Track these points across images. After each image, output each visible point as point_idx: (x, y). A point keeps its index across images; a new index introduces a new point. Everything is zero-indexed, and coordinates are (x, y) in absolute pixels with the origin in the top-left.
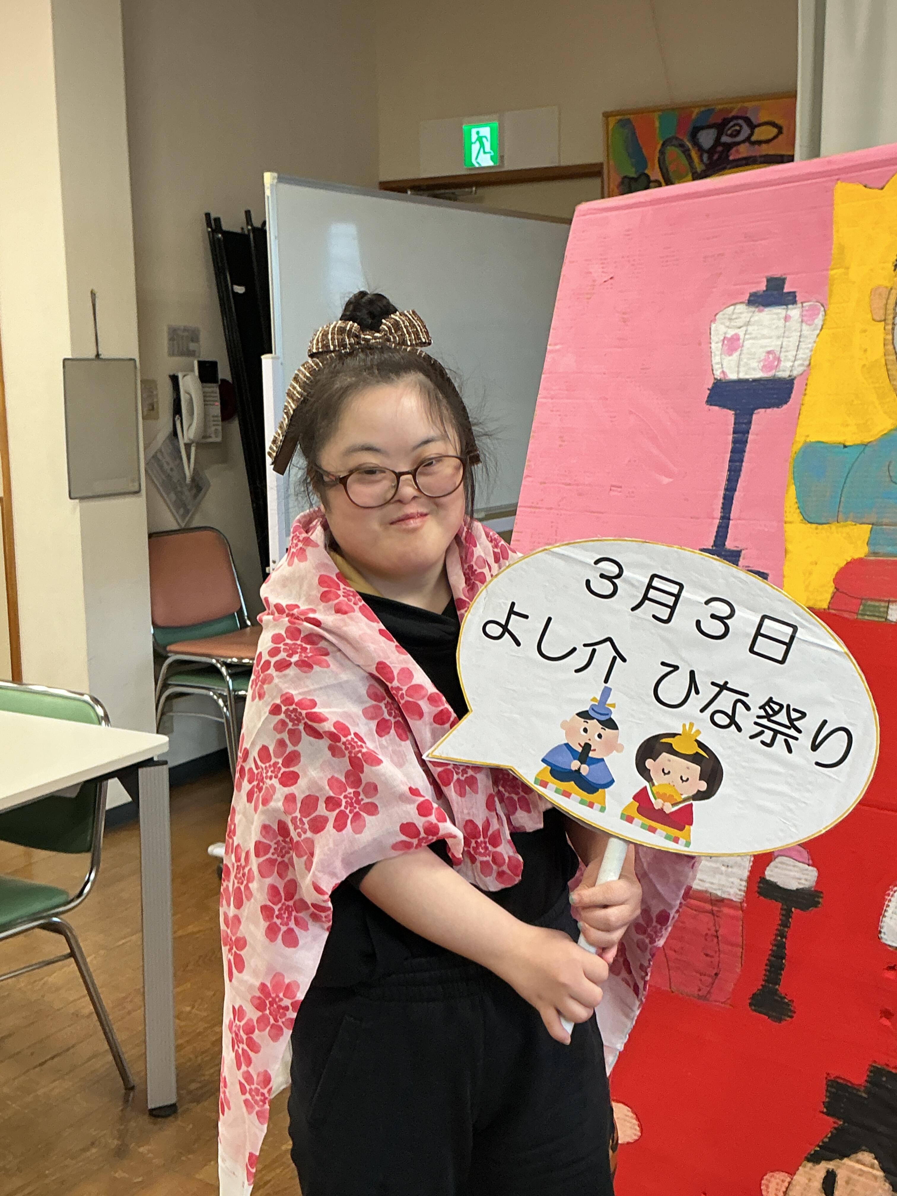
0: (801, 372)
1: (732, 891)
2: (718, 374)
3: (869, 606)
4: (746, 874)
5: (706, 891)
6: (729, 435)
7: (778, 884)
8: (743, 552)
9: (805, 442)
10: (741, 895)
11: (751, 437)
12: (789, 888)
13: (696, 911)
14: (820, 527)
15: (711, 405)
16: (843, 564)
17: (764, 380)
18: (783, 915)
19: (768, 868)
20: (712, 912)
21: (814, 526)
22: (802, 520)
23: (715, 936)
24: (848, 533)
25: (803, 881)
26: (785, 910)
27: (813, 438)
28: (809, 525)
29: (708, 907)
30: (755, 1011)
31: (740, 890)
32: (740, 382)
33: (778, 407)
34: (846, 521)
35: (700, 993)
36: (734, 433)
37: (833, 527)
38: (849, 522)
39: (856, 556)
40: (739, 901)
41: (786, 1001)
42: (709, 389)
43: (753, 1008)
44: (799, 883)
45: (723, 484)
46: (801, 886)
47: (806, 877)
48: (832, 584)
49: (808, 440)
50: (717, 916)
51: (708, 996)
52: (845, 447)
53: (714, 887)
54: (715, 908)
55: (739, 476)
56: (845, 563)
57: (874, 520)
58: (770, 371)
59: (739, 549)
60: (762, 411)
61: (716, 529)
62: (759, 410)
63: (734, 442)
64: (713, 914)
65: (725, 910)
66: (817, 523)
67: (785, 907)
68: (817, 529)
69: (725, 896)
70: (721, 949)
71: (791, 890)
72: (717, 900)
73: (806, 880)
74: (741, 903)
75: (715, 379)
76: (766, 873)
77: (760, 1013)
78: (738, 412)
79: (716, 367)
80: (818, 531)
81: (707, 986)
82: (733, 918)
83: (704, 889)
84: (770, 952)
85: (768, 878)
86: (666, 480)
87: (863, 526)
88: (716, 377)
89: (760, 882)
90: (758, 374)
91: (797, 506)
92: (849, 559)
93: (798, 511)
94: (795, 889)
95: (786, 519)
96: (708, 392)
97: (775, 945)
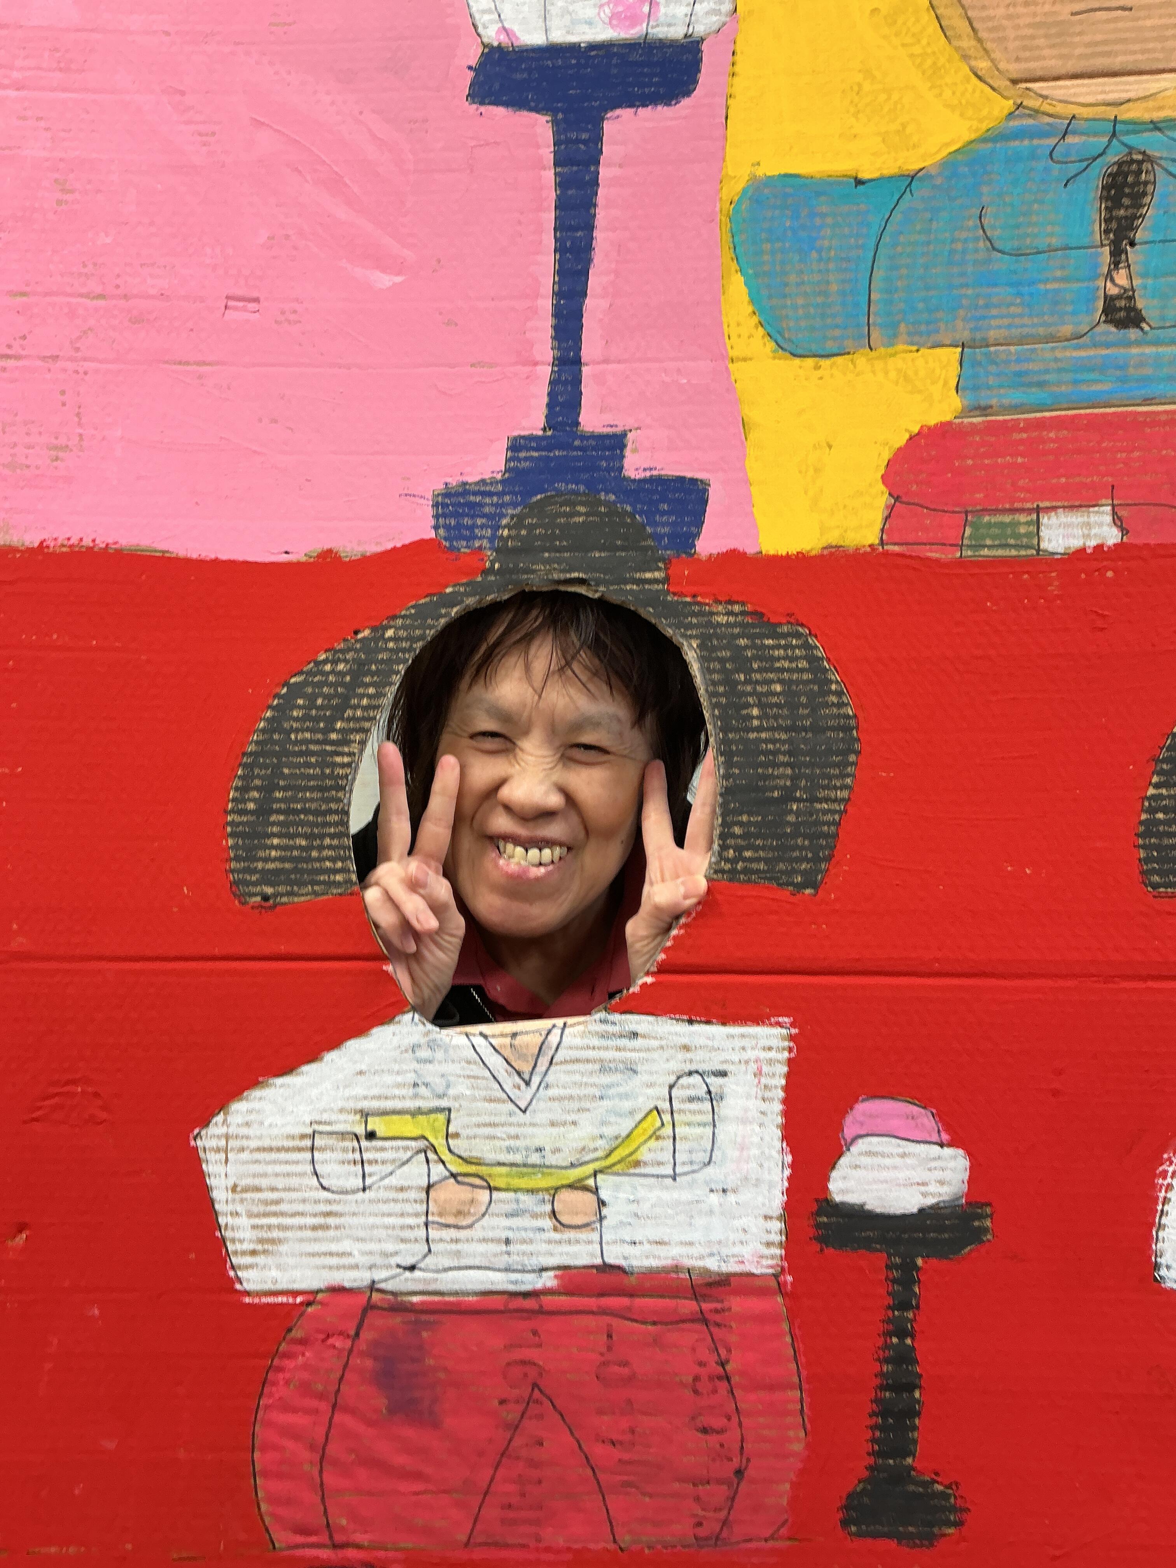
0: (715, 27)
1: (746, 1252)
2: (491, 35)
3: (989, 525)
4: (776, 1200)
5: (677, 1268)
6: (544, 168)
7: (868, 1207)
8: (629, 435)
9: (753, 178)
10: (773, 1257)
11: (604, 173)
12: (899, 1211)
13: (654, 1323)
14: (825, 363)
15: (482, 103)
16: (901, 440)
17: (620, 45)
18: (894, 1281)
19: (834, 1174)
20: (703, 1319)
21: (810, 362)
22: (774, 351)
23: (720, 1378)
24: (899, 371)
25: (933, 1188)
26: (897, 1267)
27: (772, 168)
28: (797, 361)
29: (688, 1306)
30: (859, 1535)
31: (769, 1244)
32: (554, 51)
33: (668, 104)
34: (891, 345)
35: (702, 1532)
36: (556, 164)
37: (861, 359)
38: (901, 347)
39: (933, 420)
40: (771, 1271)
41: (940, 1488)
42: (470, 68)
43: (853, 1529)
44: (924, 1195)
45: (547, 282)
46: (930, 1201)
47: (938, 1175)
48: (883, 488)
49: (760, 172)
50: (718, 1325)
51: (725, 1534)
52: (859, 182)
53: (695, 1251)
54: (706, 1306)
55: (589, 261)
56: (907, 436)
57: (966, 335)
58: (633, 25)
59: (618, 430)
60: (625, 113)
61: (545, 389)
62: (618, 112)
63: (562, 184)
64: (706, 1322)
65: (736, 1304)
66: (815, 356)
67: (898, 1260)
68: (817, 367)
69: (726, 1268)
70: (742, 1406)
71: (904, 1217)
72: (710, 1285)
73: (942, 1183)
74: (775, 1276)
75: (485, 46)
76: (831, 1186)
77: (875, 1536)
78: (560, 116)
79: (482, 19)
80: (820, 373)
81: (717, 1510)
82: (761, 1319)
83: (668, 1262)
84: (878, 1381)
85: (838, 1198)
86: (385, 280)
87: (939, 351)
88: (486, 40)
89: (819, 1213)
90: (603, 33)
91: (755, 319)
92: (916, 429)
93: (761, 331)
94: (915, 1210)
95: (732, 353)
96: (472, 74)
97: (887, 1361)
